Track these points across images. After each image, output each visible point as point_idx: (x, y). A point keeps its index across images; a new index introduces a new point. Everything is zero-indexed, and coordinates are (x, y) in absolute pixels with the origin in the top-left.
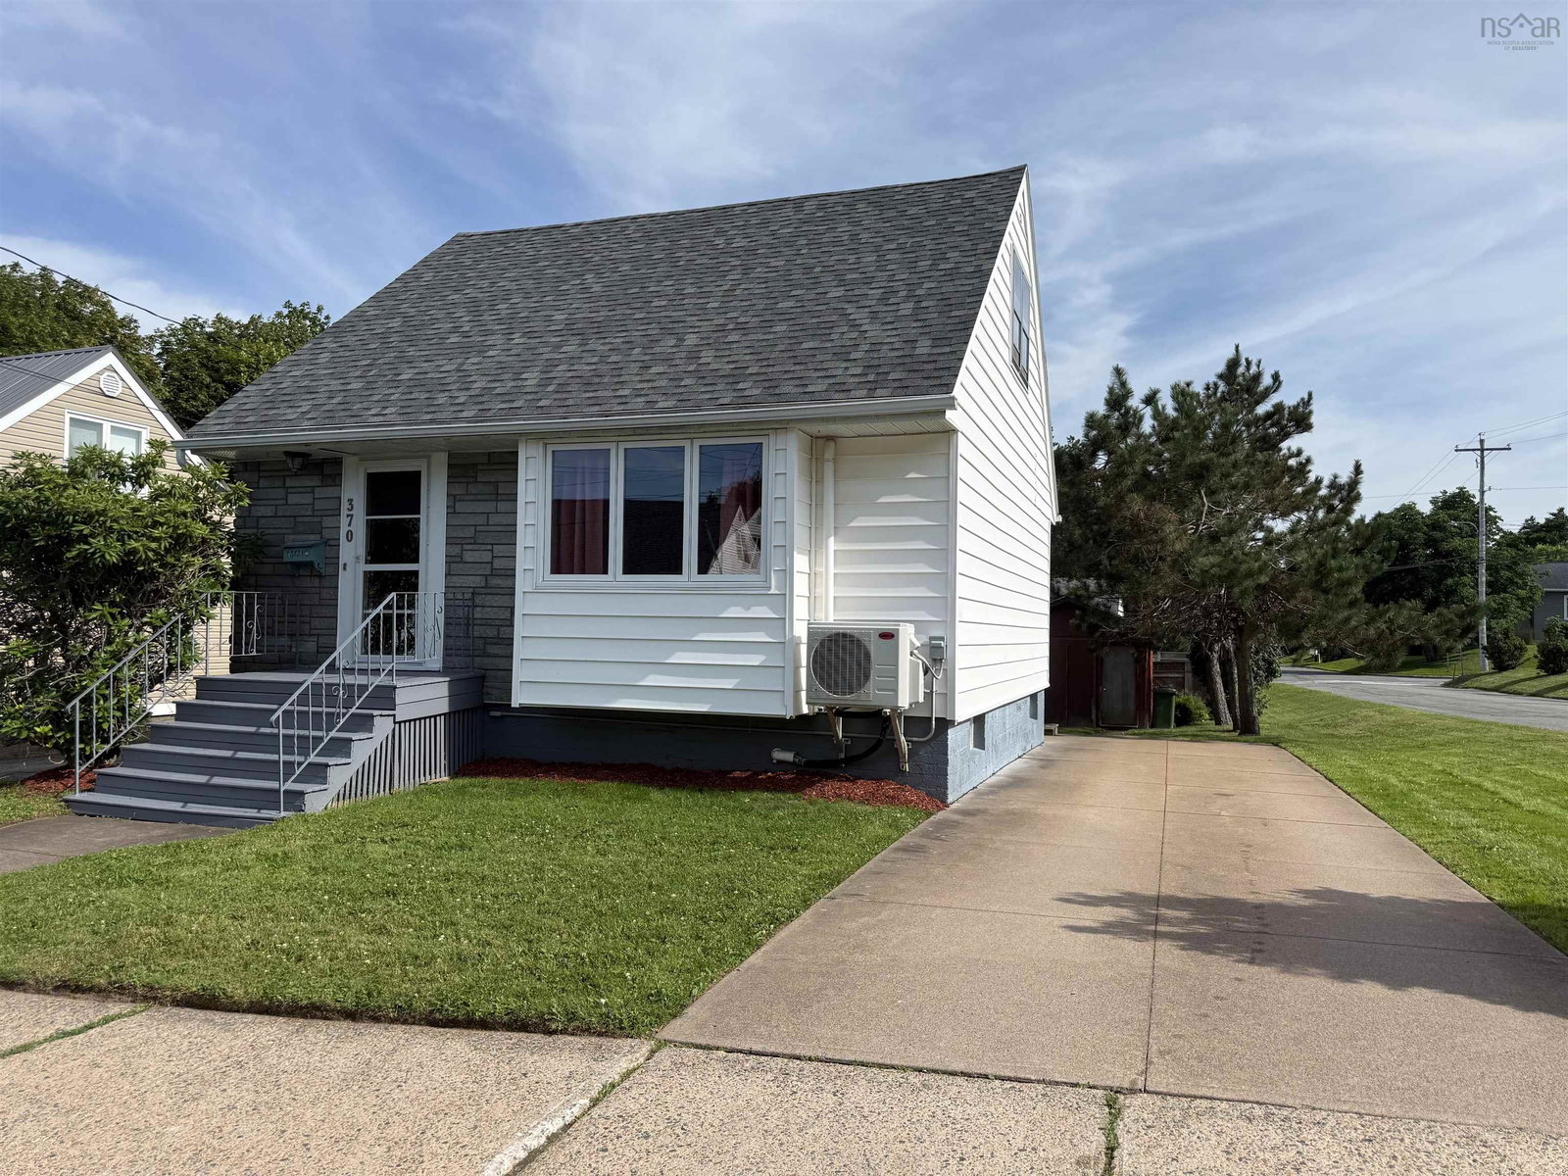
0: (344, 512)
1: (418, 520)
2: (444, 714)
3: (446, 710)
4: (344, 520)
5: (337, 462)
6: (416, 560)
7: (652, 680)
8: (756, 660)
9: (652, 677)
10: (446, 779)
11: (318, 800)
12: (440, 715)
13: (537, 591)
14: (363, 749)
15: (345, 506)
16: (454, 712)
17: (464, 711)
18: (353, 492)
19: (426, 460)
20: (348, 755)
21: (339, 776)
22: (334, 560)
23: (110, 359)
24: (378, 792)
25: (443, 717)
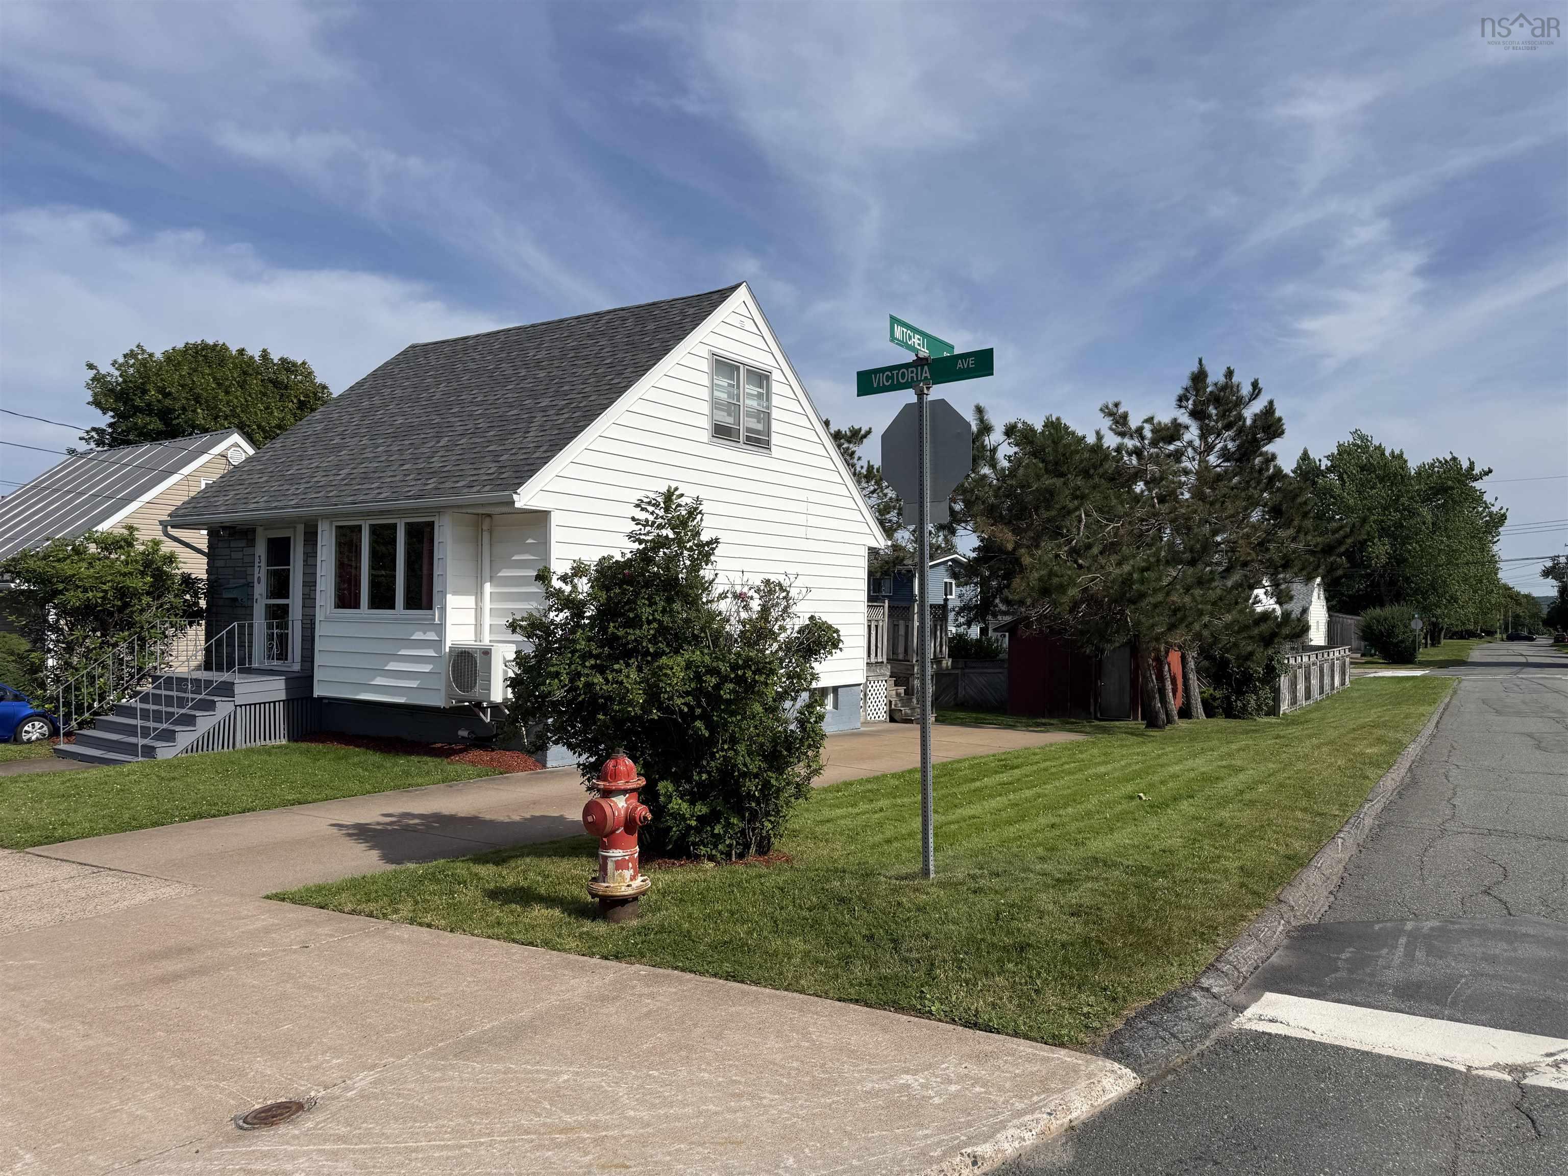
0: (257, 564)
1: (289, 570)
2: (283, 701)
3: (284, 698)
4: (256, 569)
5: (254, 531)
6: (288, 597)
7: (379, 681)
8: (427, 668)
9: (378, 678)
10: (284, 742)
11: (166, 752)
12: (279, 701)
13: (328, 620)
14: (205, 723)
15: (257, 560)
16: (293, 700)
17: (302, 699)
18: (261, 550)
19: (292, 529)
20: (195, 725)
21: (185, 738)
22: (250, 597)
23: (236, 438)
24: (223, 747)
25: (282, 703)
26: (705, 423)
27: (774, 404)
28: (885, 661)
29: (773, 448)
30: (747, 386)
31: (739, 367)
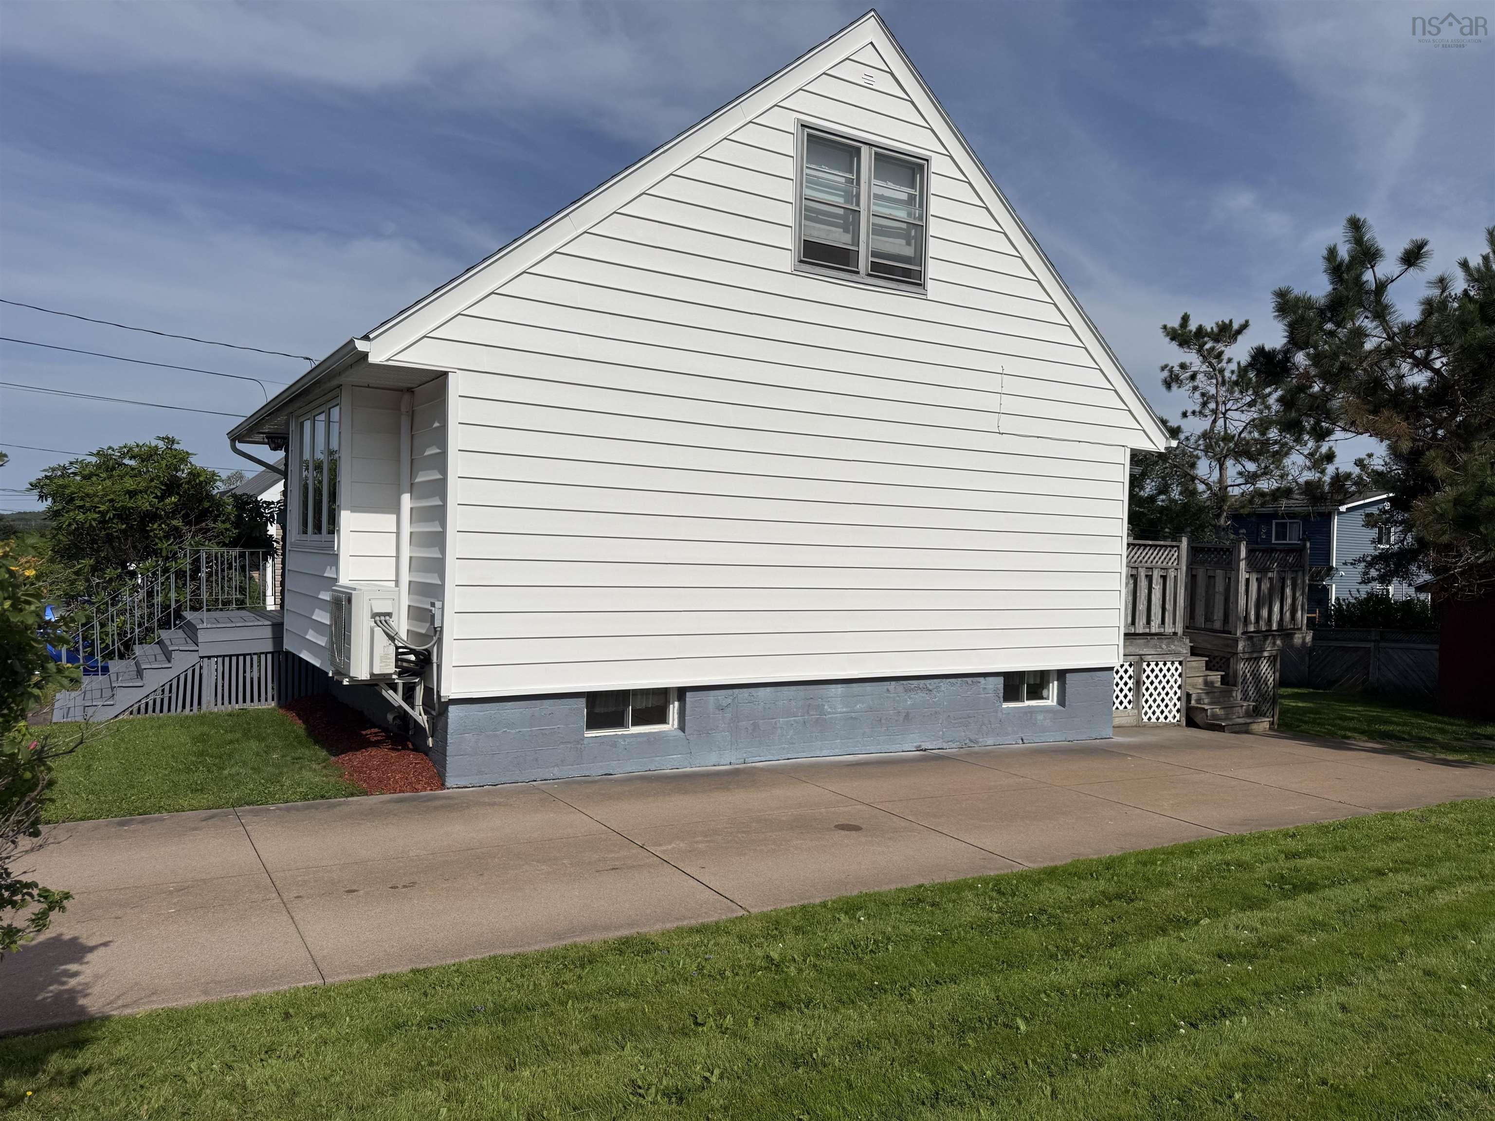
3: (271, 650)
7: (310, 635)
9: (310, 631)
10: (272, 705)
11: (105, 713)
14: (157, 677)
24: (184, 709)
25: (269, 656)
26: (787, 239)
27: (932, 211)
28: (1180, 631)
29: (930, 284)
30: (874, 181)
31: (858, 150)
